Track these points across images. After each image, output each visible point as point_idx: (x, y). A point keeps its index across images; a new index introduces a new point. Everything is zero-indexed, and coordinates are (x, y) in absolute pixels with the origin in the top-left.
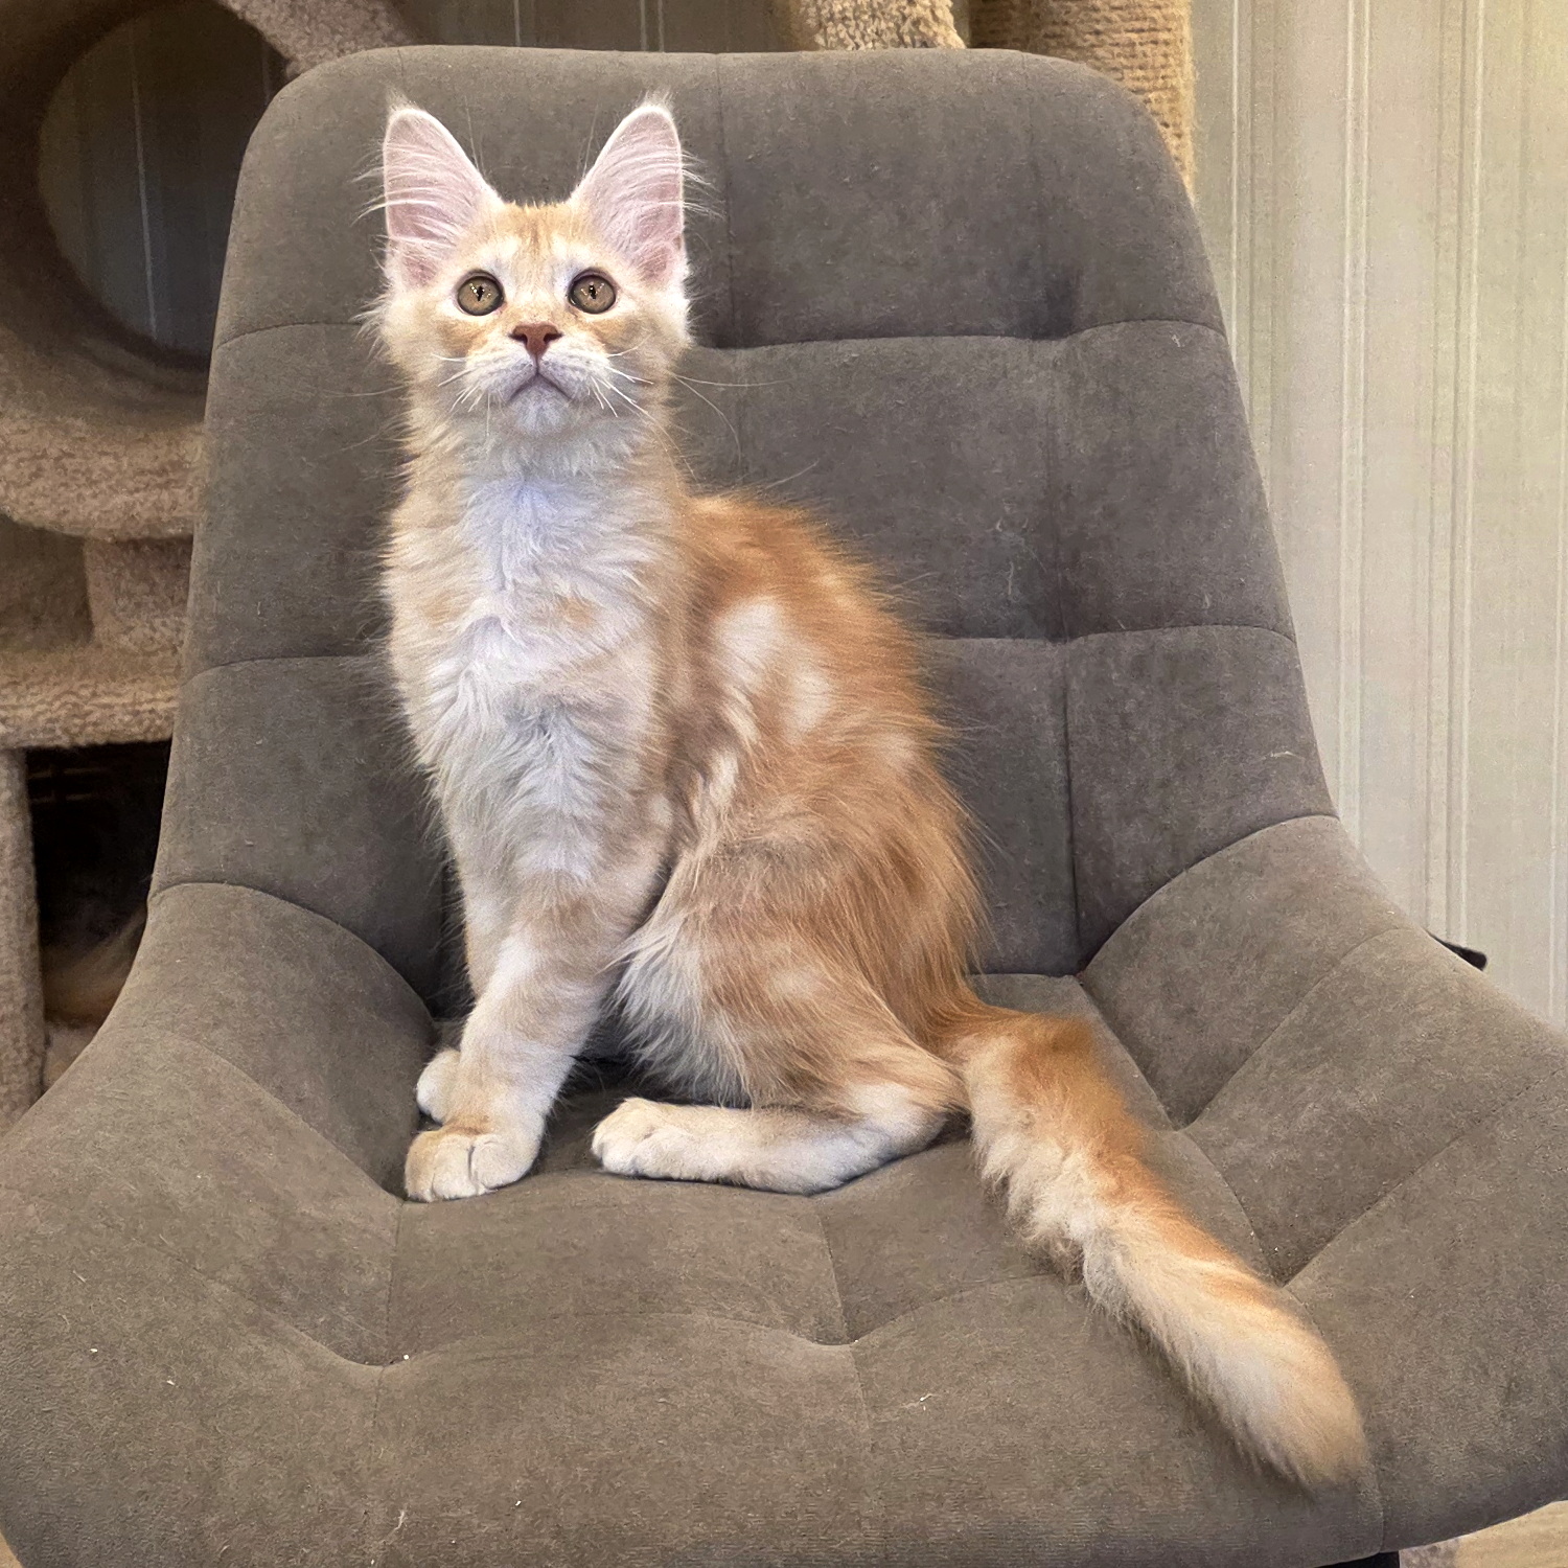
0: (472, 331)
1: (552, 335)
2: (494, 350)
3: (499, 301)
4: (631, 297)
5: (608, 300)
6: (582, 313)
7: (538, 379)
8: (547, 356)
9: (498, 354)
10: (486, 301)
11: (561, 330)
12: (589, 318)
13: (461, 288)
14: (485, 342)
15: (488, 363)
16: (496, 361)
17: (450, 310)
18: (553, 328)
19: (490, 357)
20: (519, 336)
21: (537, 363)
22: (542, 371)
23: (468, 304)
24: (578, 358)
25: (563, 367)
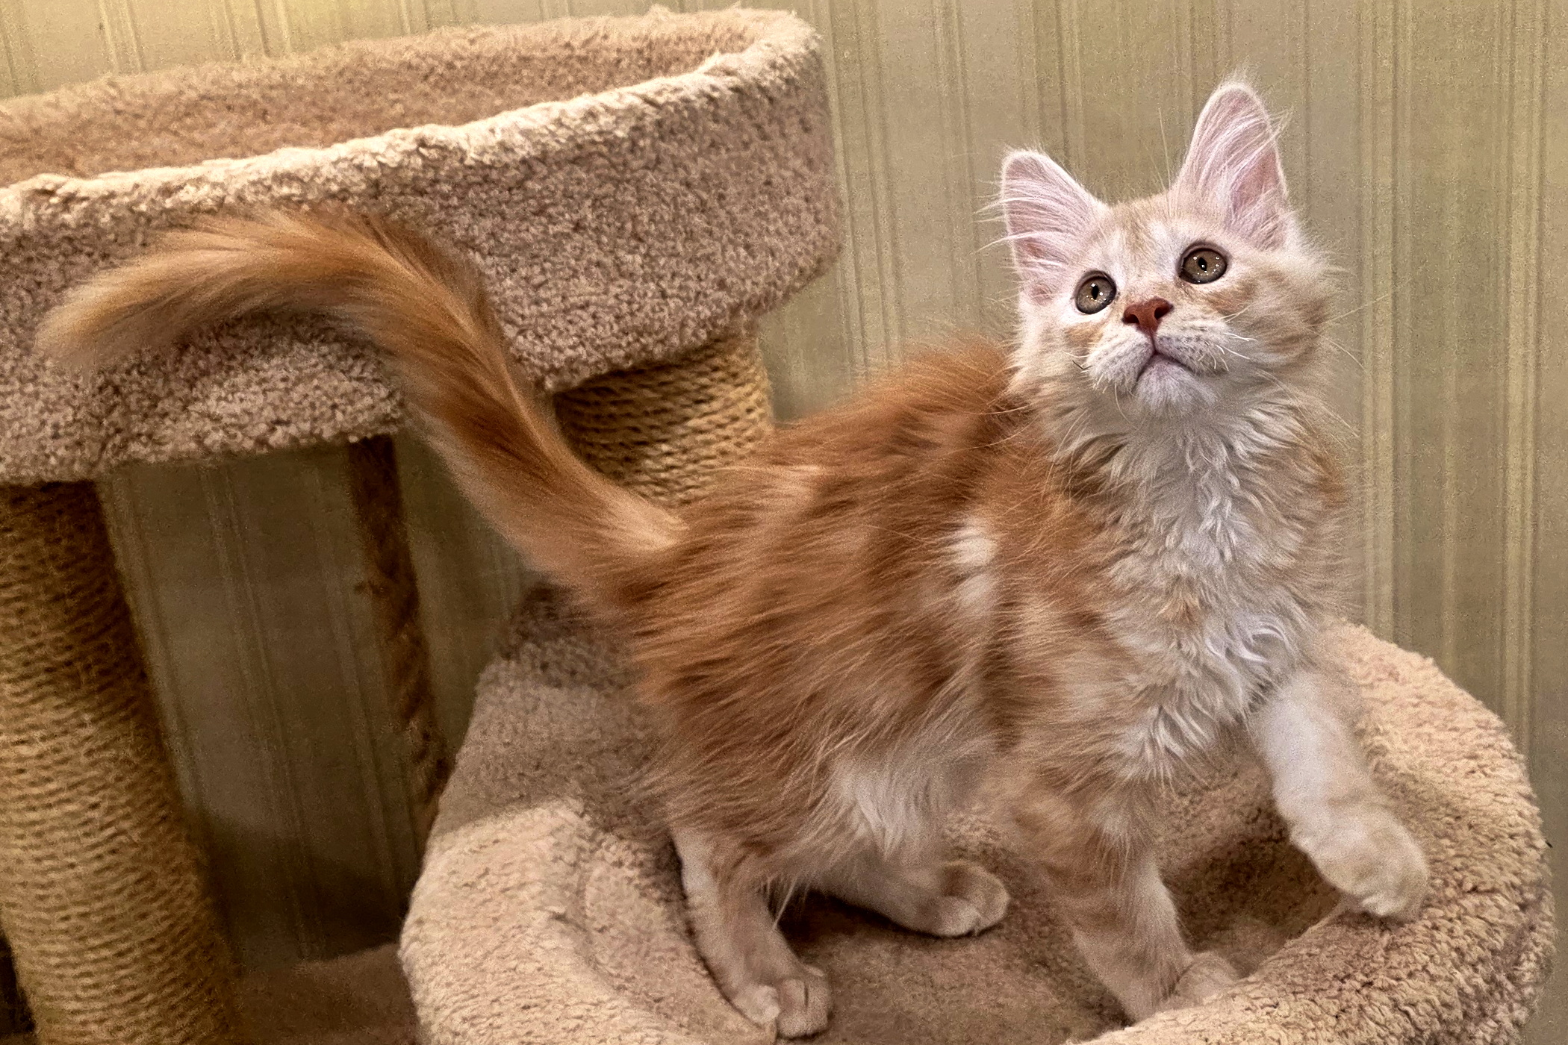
2: (1112, 338)
3: (1112, 296)
5: (1219, 269)
8: (1162, 332)
14: (1102, 336)
15: (1108, 352)
17: (1071, 316)
18: (1164, 302)
21: (1153, 341)
22: (1159, 348)
23: (1085, 306)
24: (1193, 328)
25: (1178, 340)
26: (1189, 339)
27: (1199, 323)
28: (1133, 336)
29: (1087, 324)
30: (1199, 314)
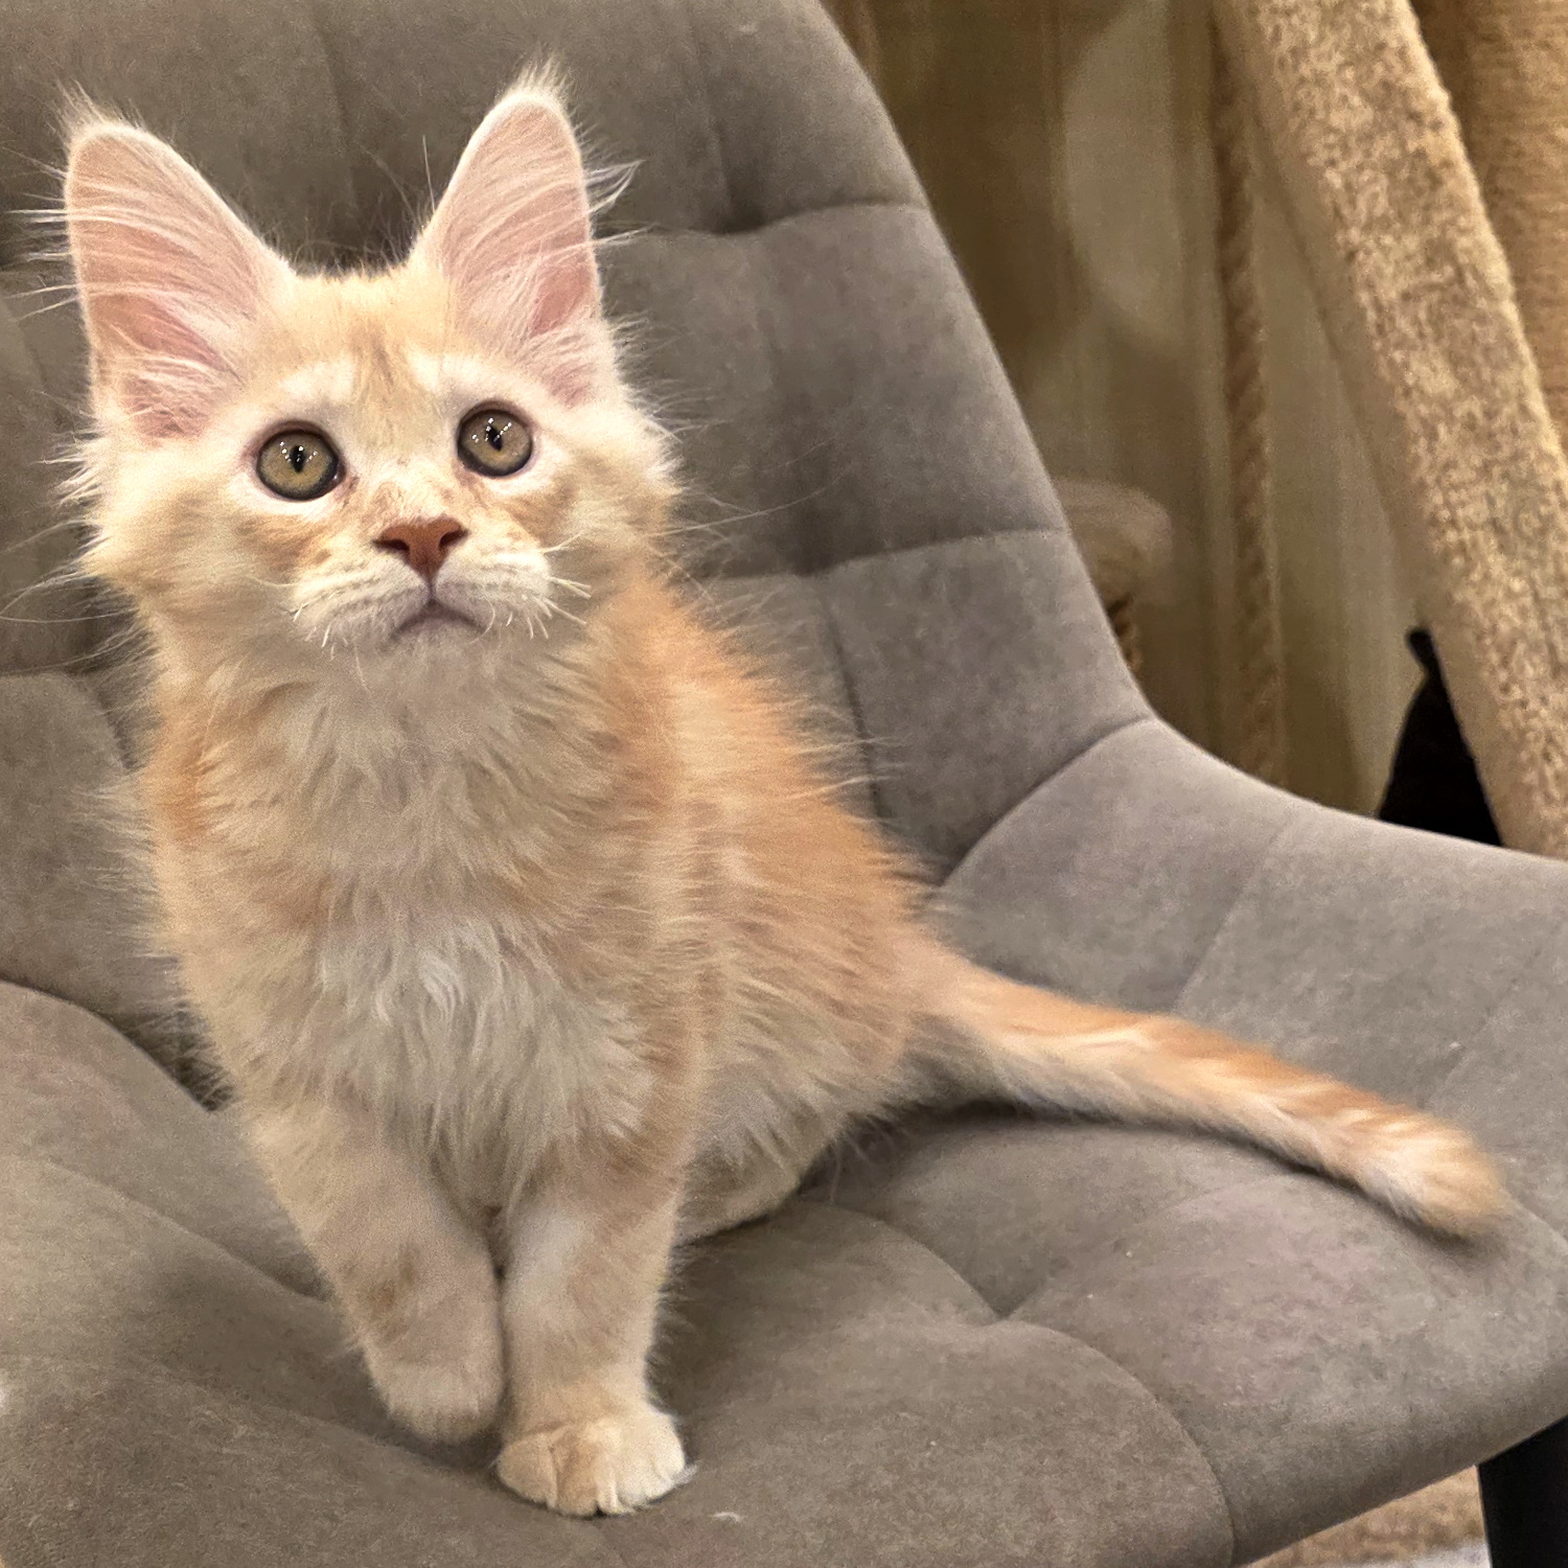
0: (294, 532)
1: (453, 535)
2: (348, 569)
3: (335, 472)
4: (558, 438)
5: (520, 450)
6: (486, 481)
7: (434, 612)
8: (444, 574)
9: (353, 576)
10: (312, 475)
11: (465, 523)
12: (499, 489)
13: (260, 450)
14: (323, 556)
15: (340, 590)
16: (356, 586)
17: (249, 497)
18: (451, 521)
19: (342, 579)
20: (391, 543)
21: (431, 586)
22: (440, 598)
23: (278, 480)
24: (497, 567)
25: (474, 587)
26: (490, 587)
27: (505, 558)
28: (394, 574)
29: (292, 520)
30: (506, 542)
